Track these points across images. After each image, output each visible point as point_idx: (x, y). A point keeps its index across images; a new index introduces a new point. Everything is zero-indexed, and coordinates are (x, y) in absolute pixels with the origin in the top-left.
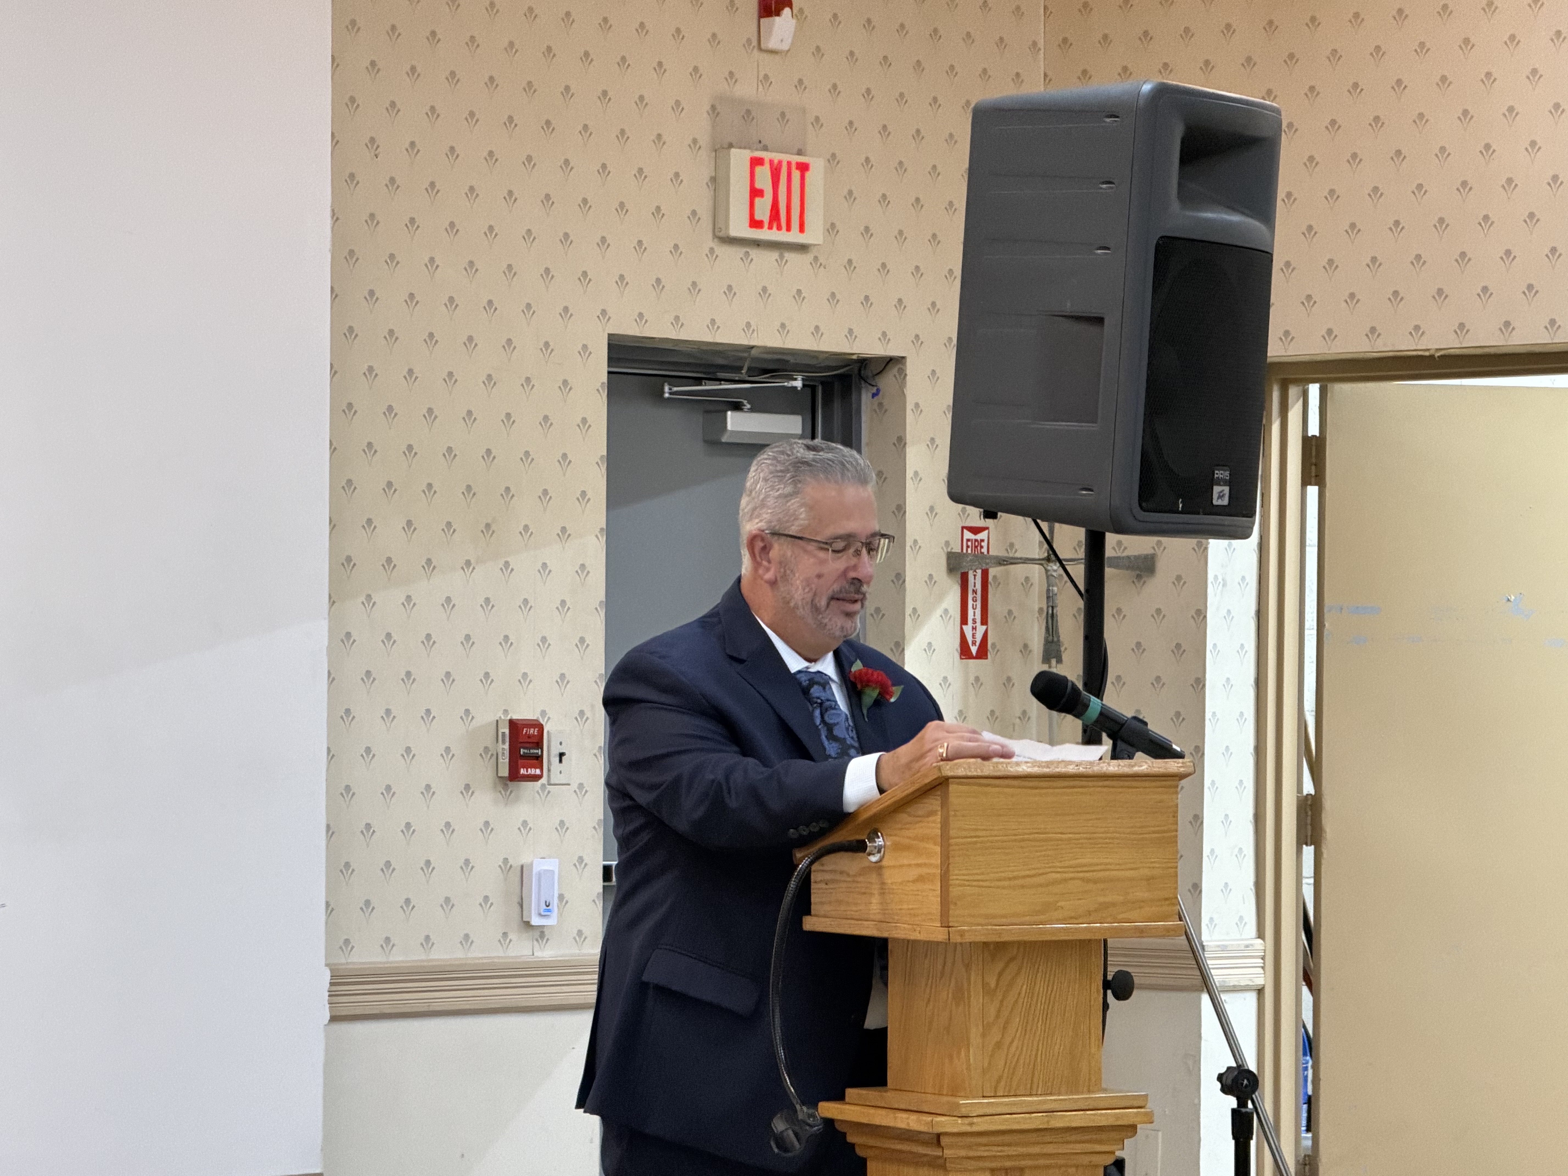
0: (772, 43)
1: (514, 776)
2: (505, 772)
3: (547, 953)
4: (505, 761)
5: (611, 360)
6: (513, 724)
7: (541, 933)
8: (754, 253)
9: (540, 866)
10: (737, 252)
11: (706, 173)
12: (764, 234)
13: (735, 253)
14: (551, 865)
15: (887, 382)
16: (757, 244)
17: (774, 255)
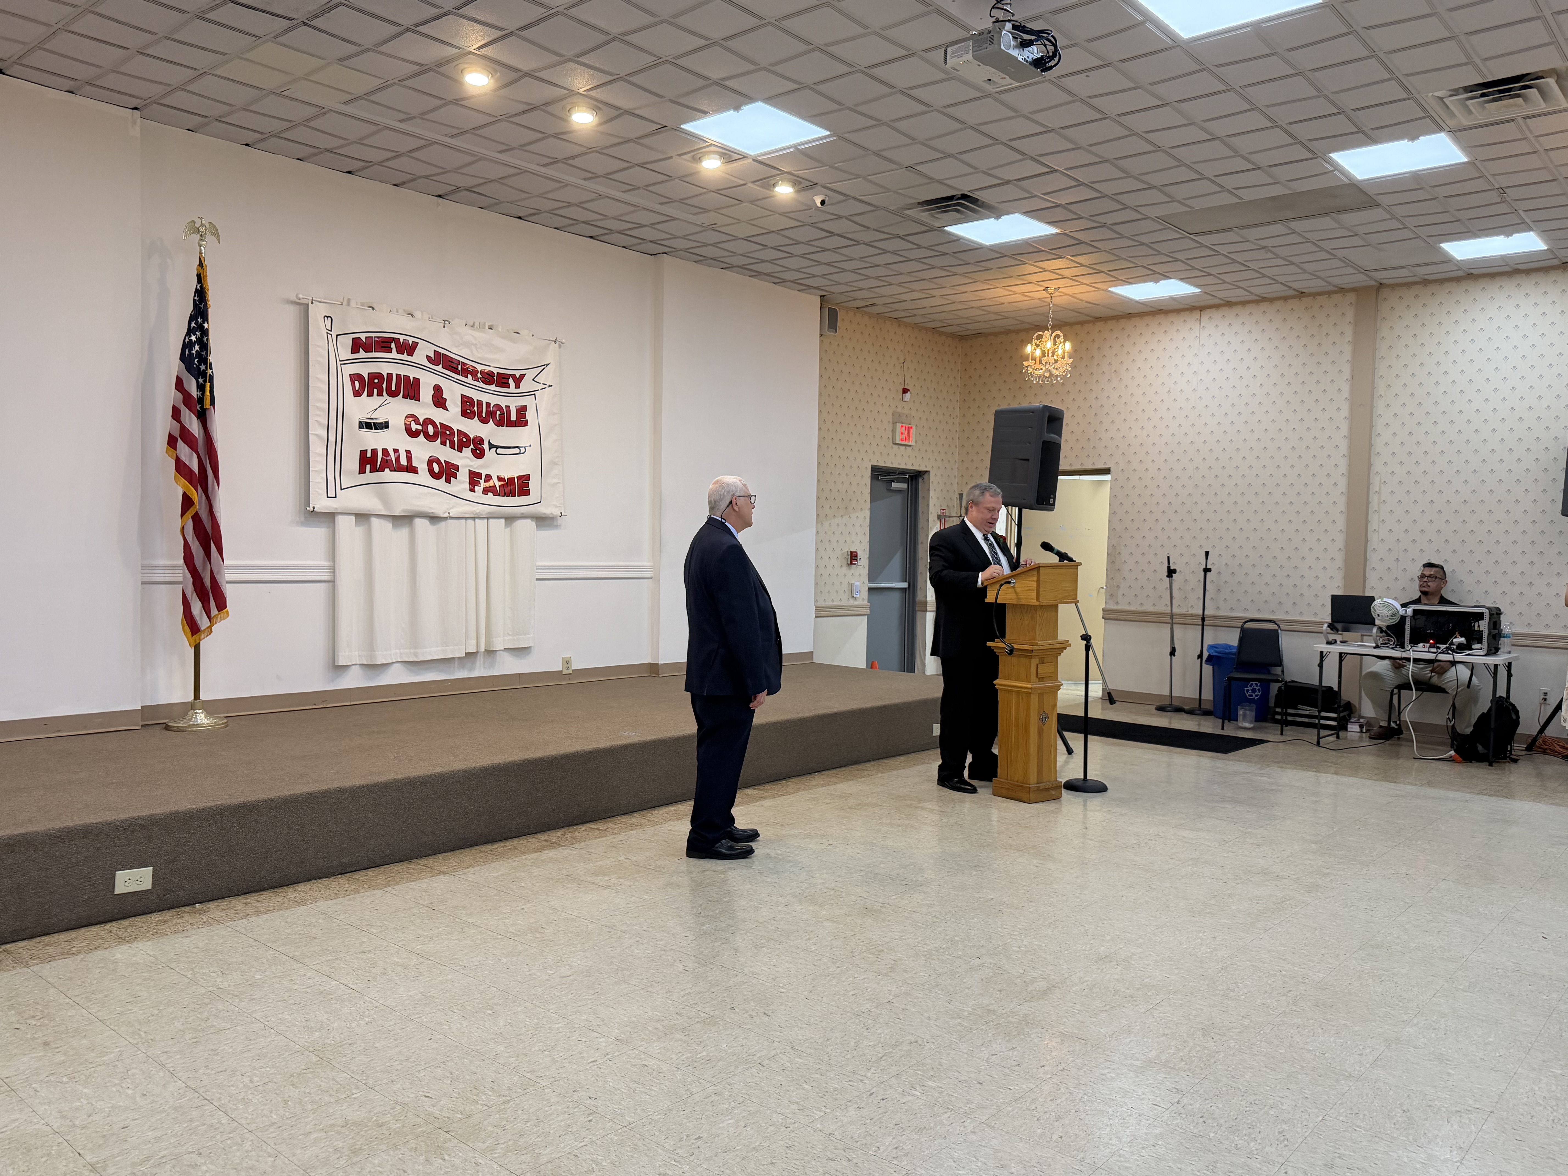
0: (905, 400)
1: (851, 563)
2: (849, 562)
3: (856, 603)
4: (849, 560)
5: (872, 471)
6: (851, 552)
7: (855, 599)
8: (901, 447)
9: (856, 584)
10: (897, 446)
11: (891, 429)
12: (904, 443)
13: (896, 447)
14: (858, 583)
15: (926, 476)
16: (901, 445)
17: (904, 447)
